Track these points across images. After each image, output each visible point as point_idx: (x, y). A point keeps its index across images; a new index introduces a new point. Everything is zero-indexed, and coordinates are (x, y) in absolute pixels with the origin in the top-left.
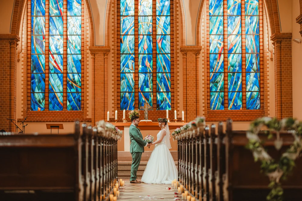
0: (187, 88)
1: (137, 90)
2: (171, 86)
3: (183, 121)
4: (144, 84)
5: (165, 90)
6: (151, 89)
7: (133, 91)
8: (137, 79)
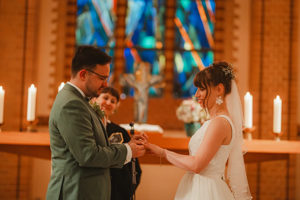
0: (266, 38)
1: (121, 43)
2: (213, 35)
3: (277, 135)
4: (141, 26)
5: (198, 46)
6: (158, 40)
7: (112, 44)
8: (122, 11)
